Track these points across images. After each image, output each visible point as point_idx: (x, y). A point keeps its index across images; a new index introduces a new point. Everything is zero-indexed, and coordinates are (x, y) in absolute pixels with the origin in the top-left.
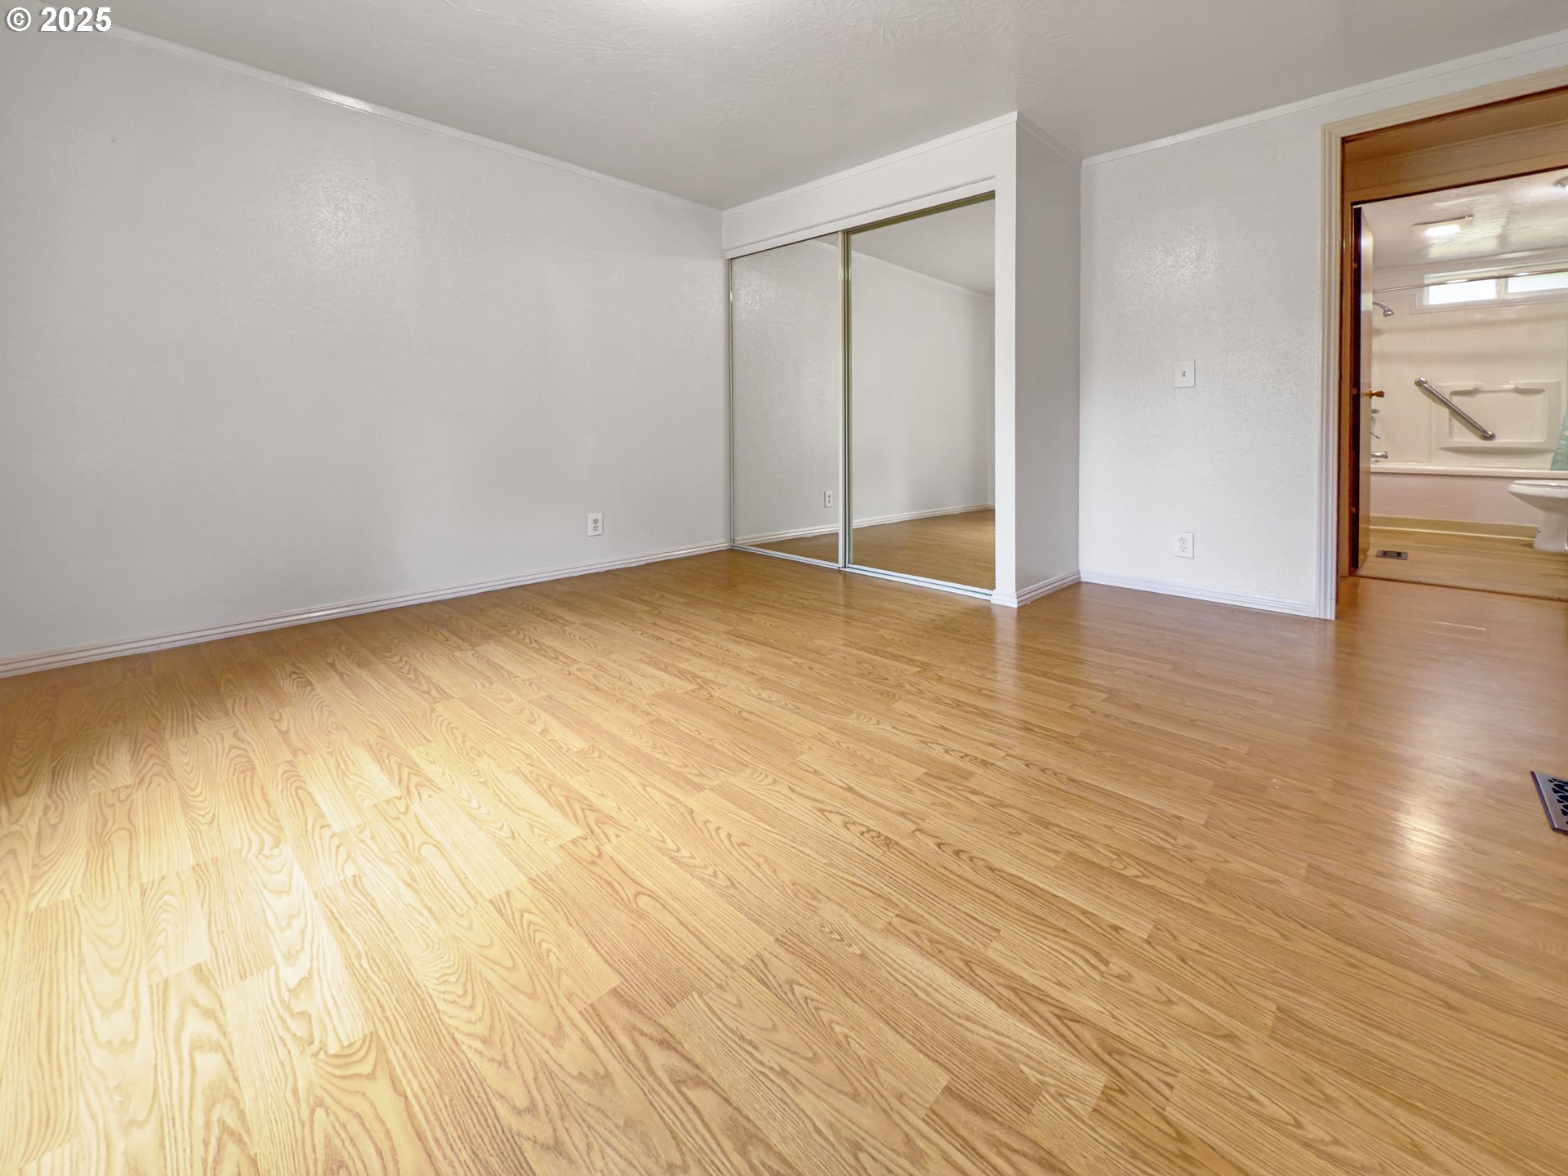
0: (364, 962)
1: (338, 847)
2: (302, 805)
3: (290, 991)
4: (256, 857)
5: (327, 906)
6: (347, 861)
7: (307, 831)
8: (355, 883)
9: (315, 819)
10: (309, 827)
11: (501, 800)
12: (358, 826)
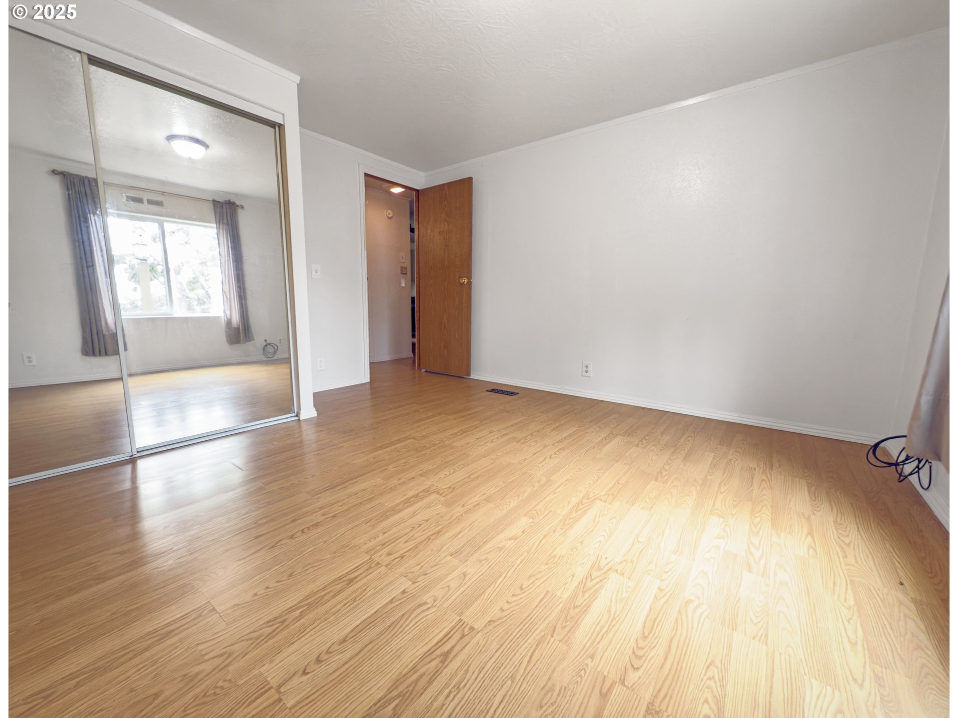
0: (699, 527)
1: (667, 572)
2: (656, 619)
3: (724, 539)
4: (703, 604)
5: (694, 552)
6: (670, 563)
7: (670, 596)
8: (677, 551)
9: (660, 599)
10: (667, 597)
11: (592, 531)
12: (649, 574)
